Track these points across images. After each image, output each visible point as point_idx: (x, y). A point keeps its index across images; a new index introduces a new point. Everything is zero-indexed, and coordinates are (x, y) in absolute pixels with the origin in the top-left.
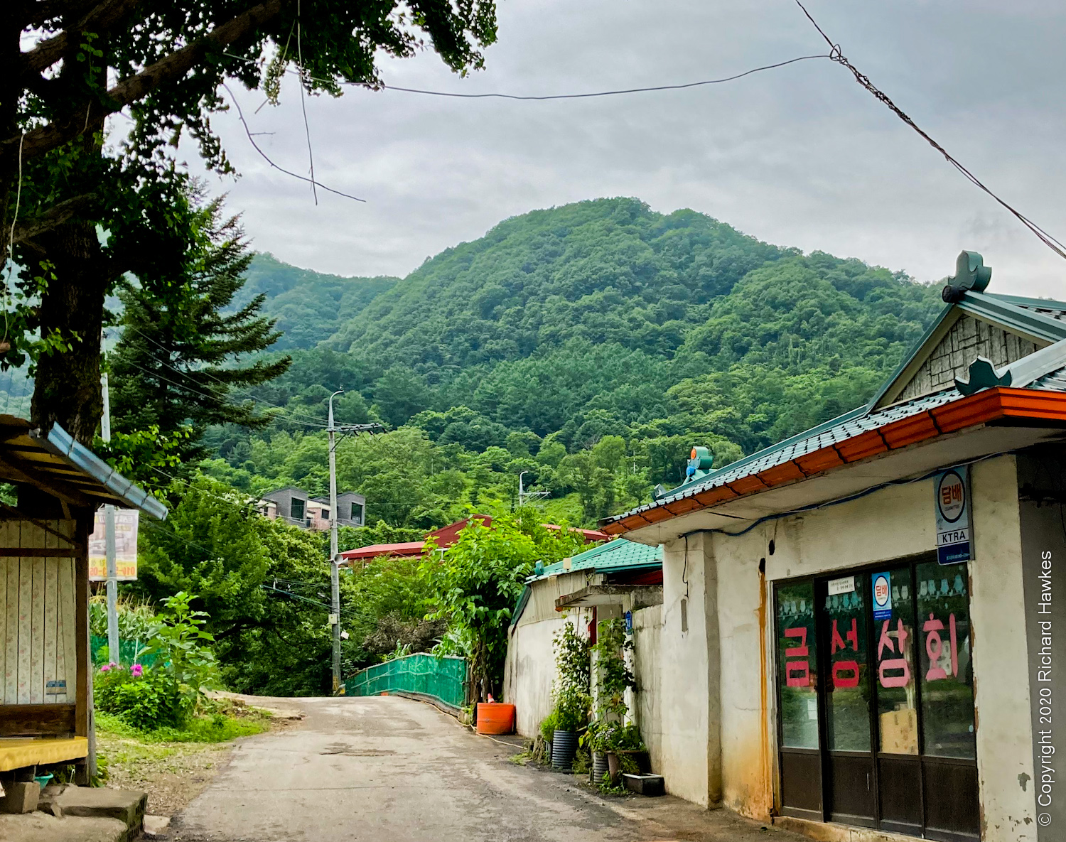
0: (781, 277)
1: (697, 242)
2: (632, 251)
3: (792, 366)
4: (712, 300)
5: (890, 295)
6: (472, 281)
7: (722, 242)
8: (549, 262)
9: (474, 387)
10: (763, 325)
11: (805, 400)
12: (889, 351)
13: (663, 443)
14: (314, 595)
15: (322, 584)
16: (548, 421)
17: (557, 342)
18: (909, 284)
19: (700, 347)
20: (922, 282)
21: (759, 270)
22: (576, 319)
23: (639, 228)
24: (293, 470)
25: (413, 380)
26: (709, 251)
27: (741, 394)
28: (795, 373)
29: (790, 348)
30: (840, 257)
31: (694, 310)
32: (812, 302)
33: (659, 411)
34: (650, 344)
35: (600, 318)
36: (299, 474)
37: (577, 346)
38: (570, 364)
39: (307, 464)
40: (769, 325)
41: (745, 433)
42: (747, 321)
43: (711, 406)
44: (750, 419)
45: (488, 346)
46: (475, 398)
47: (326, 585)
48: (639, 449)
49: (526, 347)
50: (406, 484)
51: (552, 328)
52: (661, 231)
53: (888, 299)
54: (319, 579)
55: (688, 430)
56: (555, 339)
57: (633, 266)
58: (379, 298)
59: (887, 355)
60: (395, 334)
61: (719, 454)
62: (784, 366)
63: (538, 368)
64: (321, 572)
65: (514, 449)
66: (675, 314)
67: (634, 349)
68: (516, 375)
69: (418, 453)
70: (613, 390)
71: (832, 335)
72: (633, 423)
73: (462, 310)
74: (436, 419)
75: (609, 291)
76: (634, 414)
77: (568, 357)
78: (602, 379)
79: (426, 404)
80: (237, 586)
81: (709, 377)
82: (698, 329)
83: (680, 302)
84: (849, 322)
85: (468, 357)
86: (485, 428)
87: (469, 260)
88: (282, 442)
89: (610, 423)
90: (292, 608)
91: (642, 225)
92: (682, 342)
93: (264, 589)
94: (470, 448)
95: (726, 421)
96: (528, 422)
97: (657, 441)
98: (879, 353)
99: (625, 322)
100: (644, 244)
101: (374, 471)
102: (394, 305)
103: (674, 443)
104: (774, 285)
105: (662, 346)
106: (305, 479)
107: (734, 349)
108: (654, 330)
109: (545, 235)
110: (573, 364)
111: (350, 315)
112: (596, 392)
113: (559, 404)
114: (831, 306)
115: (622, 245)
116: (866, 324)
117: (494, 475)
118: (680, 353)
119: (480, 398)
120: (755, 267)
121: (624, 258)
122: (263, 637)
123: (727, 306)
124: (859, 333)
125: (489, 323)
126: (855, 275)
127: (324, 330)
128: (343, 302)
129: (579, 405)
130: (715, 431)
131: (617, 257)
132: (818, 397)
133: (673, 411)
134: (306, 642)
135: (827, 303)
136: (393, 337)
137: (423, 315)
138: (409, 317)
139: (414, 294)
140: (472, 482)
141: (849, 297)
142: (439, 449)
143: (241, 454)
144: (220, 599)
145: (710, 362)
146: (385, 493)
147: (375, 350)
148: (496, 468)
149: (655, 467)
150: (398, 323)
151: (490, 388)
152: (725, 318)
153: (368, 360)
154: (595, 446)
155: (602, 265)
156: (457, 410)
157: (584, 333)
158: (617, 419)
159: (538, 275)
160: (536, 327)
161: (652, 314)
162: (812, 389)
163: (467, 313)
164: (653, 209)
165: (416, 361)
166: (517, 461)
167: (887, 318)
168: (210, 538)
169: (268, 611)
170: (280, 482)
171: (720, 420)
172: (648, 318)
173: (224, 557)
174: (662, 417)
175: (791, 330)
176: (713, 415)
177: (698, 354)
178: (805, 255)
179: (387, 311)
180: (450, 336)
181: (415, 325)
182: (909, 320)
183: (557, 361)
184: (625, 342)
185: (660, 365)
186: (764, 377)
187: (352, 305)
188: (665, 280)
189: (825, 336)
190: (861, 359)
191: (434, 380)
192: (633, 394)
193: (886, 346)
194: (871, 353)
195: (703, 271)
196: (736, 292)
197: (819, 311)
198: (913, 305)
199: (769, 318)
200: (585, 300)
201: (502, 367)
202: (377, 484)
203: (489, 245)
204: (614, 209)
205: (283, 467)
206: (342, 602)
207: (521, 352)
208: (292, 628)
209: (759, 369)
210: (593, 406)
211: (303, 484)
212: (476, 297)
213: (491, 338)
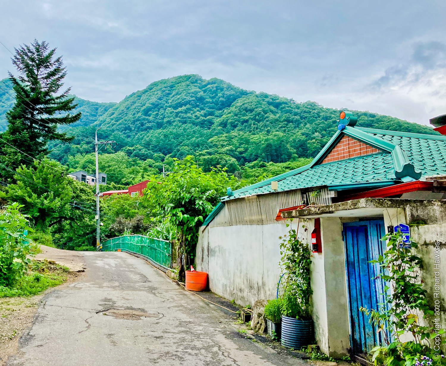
0: (248, 101)
1: (219, 89)
2: (196, 93)
3: (253, 132)
4: (224, 109)
5: (288, 107)
6: (141, 103)
7: (227, 89)
8: (167, 97)
9: (142, 139)
10: (242, 118)
11: (258, 143)
12: (288, 126)
13: (208, 158)
14: (90, 208)
15: (93, 203)
16: (167, 150)
17: (170, 124)
18: (294, 103)
19: (220, 125)
20: (299, 103)
21: (241, 98)
22: (177, 116)
23: (198, 85)
24: (82, 166)
25: (122, 136)
26: (223, 92)
27: (235, 141)
28: (254, 134)
29: (252, 125)
30: (270, 94)
31: (218, 113)
32: (260, 109)
33: (206, 147)
34: (202, 124)
35: (185, 115)
36: (84, 167)
37: (177, 125)
38: (175, 131)
39: (87, 164)
40: (245, 118)
41: (237, 155)
42: (237, 116)
43: (224, 145)
44: (239, 150)
45: (147, 125)
46: (143, 142)
47: (94, 204)
48: (200, 160)
49: (160, 125)
50: (120, 171)
51: (168, 119)
52: (206, 86)
53: (287, 108)
54: (91, 202)
55: (216, 154)
56: (169, 123)
57: (196, 98)
58: (111, 109)
59: (287, 128)
60: (116, 121)
61: (228, 162)
62: (250, 132)
63: (164, 132)
64: (92, 199)
65: (156, 160)
66: (211, 114)
67: (197, 126)
68: (156, 135)
69: (124, 161)
70: (189, 140)
71: (267, 121)
72: (197, 151)
73: (138, 113)
74: (130, 150)
75: (188, 106)
76: (197, 148)
77: (174, 129)
78: (186, 136)
79: (126, 144)
80: (59, 203)
81: (223, 135)
82: (219, 119)
83: (213, 110)
84: (274, 116)
85: (140, 129)
86: (146, 153)
87: (140, 96)
88: (78, 157)
89: (189, 151)
90: (81, 213)
91: (199, 83)
92: (213, 123)
93: (70, 205)
94: (141, 159)
95: (230, 150)
96: (160, 151)
97: (206, 157)
98: (284, 127)
99: (194, 117)
100: (200, 90)
101: (109, 166)
102: (115, 112)
103: (212, 158)
104: (246, 104)
105: (206, 125)
106: (86, 169)
107: (232, 126)
108: (204, 120)
109: (166, 88)
110: (176, 131)
111: (101, 115)
112: (184, 141)
113: (171, 145)
114: (267, 110)
115: (192, 91)
116: (279, 117)
117: (149, 169)
118: (213, 127)
119: (144, 142)
120: (240, 97)
121: (193, 95)
122: (70, 224)
123: (229, 111)
124: (277, 120)
125: (147, 117)
126: (275, 100)
127: (92, 120)
128: (99, 111)
129: (178, 145)
130: (226, 154)
131: (190, 95)
132: (263, 142)
133: (211, 147)
134: (86, 226)
135: (265, 110)
136: (115, 122)
137: (125, 115)
138: (120, 116)
139: (122, 108)
140: (142, 171)
141: (273, 108)
142: (131, 159)
143: (65, 161)
144: (52, 209)
145: (223, 130)
146: (113, 174)
147: (109, 127)
148: (150, 166)
149: (205, 166)
150: (117, 118)
151: (147, 139)
152: (229, 115)
153: (107, 130)
154: (184, 159)
155: (185, 97)
156: (136, 146)
157: (179, 121)
158: (191, 150)
159: (164, 101)
160: (163, 119)
161: (203, 114)
162: (261, 140)
163: (140, 114)
164: (203, 78)
165: (123, 130)
166: (157, 164)
167: (287, 115)
168: (48, 184)
169: (72, 214)
170: (78, 170)
171: (227, 150)
172: (201, 115)
173: (54, 191)
174: (207, 149)
175: (252, 119)
176: (225, 149)
177: (220, 128)
178: (257, 93)
179: (113, 114)
180: (134, 122)
181: (122, 118)
182: (295, 115)
183: (170, 130)
184: (194, 124)
185: (205, 131)
186: (243, 135)
187: (101, 112)
188: (208, 102)
189: (265, 121)
190: (278, 129)
191: (129, 136)
192: (197, 141)
193: (287, 125)
194: (281, 127)
195: (221, 99)
196: (232, 106)
197: (262, 113)
198: (296, 110)
199: (244, 115)
200: (180, 109)
201: (152, 132)
202: (110, 171)
203: (147, 91)
204: (190, 78)
205: (79, 165)
206: (101, 211)
207: (158, 127)
208: (81, 221)
209: (241, 133)
210: (182, 146)
211: (86, 171)
212: (143, 109)
213: (148, 122)
